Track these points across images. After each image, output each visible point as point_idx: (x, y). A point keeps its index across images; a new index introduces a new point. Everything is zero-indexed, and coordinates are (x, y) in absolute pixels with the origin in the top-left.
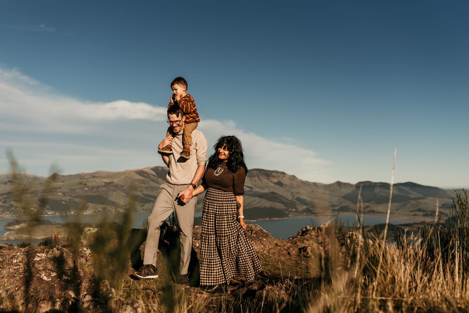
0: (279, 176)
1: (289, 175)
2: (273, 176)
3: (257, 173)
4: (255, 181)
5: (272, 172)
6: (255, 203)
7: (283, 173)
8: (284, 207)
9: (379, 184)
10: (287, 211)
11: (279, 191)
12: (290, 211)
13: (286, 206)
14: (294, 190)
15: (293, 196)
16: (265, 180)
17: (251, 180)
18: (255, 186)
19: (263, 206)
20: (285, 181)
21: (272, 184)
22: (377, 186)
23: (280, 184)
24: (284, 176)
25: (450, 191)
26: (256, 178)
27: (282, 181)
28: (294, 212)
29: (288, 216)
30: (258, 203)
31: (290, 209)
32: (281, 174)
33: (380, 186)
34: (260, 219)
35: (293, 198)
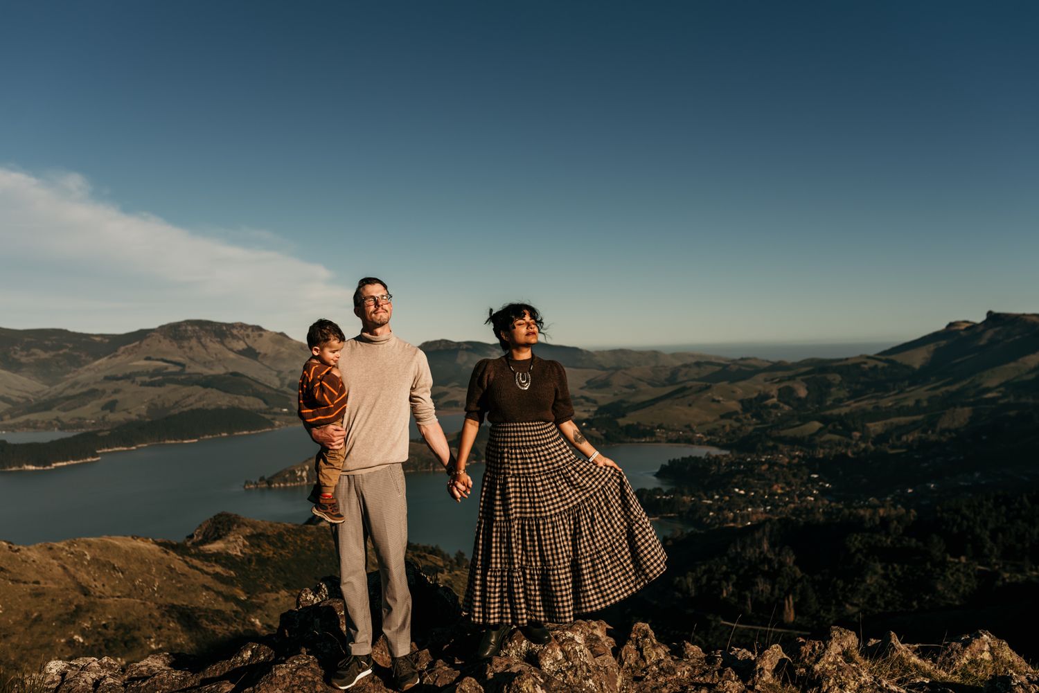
0: (248, 336)
1: (271, 333)
2: (234, 337)
3: (194, 331)
4: (191, 348)
5: (232, 326)
6: (192, 399)
7: (259, 328)
8: (263, 406)
9: (465, 346)
10: (270, 413)
11: (250, 368)
12: (275, 413)
13: (266, 402)
14: (283, 367)
15: (282, 380)
16: (214, 346)
17: (181, 347)
18: (192, 359)
19: (213, 407)
20: (263, 346)
21: (232, 355)
22: (463, 349)
23: (250, 353)
24: (261, 336)
25: (602, 353)
26: (194, 342)
27: (255, 346)
28: (285, 414)
29: (272, 425)
30: (201, 399)
31: (277, 410)
32: (253, 331)
33: (467, 350)
34: (207, 437)
35: (282, 385)
